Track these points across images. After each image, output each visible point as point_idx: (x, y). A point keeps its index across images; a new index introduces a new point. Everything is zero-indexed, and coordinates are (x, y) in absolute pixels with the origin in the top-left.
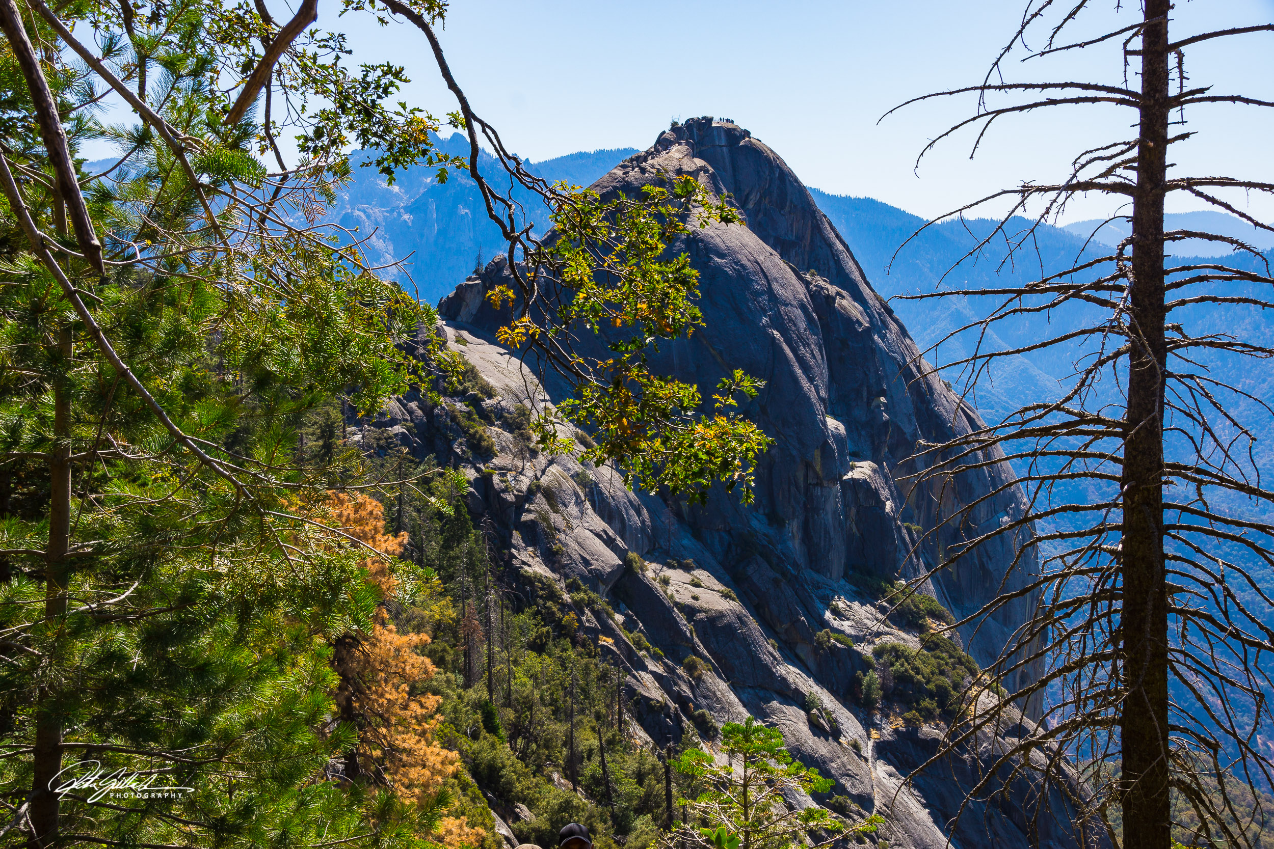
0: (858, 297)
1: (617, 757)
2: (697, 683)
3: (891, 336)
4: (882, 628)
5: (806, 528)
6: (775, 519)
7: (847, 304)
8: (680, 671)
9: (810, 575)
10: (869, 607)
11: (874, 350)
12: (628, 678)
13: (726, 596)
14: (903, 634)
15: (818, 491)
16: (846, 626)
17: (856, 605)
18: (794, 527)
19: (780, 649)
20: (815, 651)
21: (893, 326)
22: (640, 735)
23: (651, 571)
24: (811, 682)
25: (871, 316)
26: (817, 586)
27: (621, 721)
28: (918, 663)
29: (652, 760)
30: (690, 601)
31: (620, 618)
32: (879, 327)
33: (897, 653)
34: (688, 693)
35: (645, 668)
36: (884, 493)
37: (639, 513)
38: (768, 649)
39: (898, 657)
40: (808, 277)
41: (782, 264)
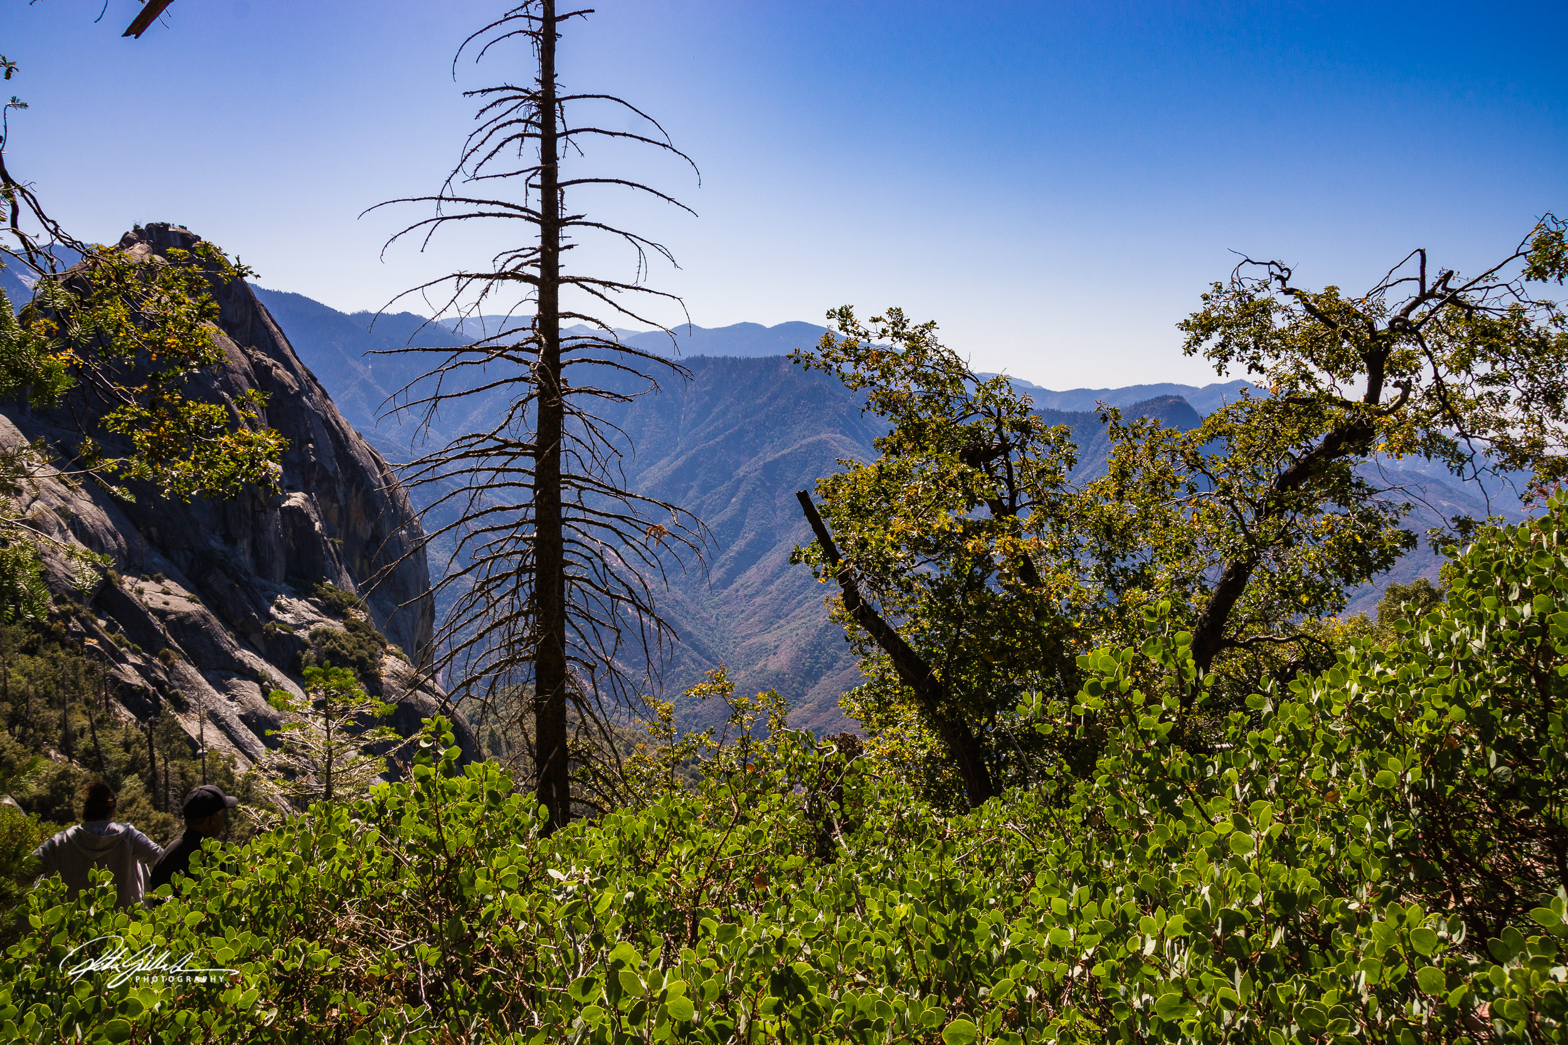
0: (289, 367)
1: (106, 732)
2: (171, 669)
3: (316, 398)
4: (316, 617)
5: (254, 545)
6: (229, 539)
7: (281, 372)
8: (156, 661)
9: (259, 580)
10: (304, 603)
11: (304, 407)
12: (112, 670)
13: (191, 600)
14: (331, 621)
15: (262, 516)
16: (288, 618)
17: (294, 601)
18: (244, 544)
19: (237, 639)
20: (265, 638)
21: (317, 390)
22: (125, 714)
23: (128, 583)
24: (262, 661)
25: (300, 383)
26: (264, 589)
27: (108, 704)
28: (343, 642)
29: (136, 732)
30: (162, 606)
31: (102, 623)
32: (305, 390)
33: (327, 635)
34: (164, 677)
35: (126, 661)
36: (314, 516)
37: (115, 538)
38: (227, 640)
39: (328, 638)
40: (250, 351)
41: (229, 341)
